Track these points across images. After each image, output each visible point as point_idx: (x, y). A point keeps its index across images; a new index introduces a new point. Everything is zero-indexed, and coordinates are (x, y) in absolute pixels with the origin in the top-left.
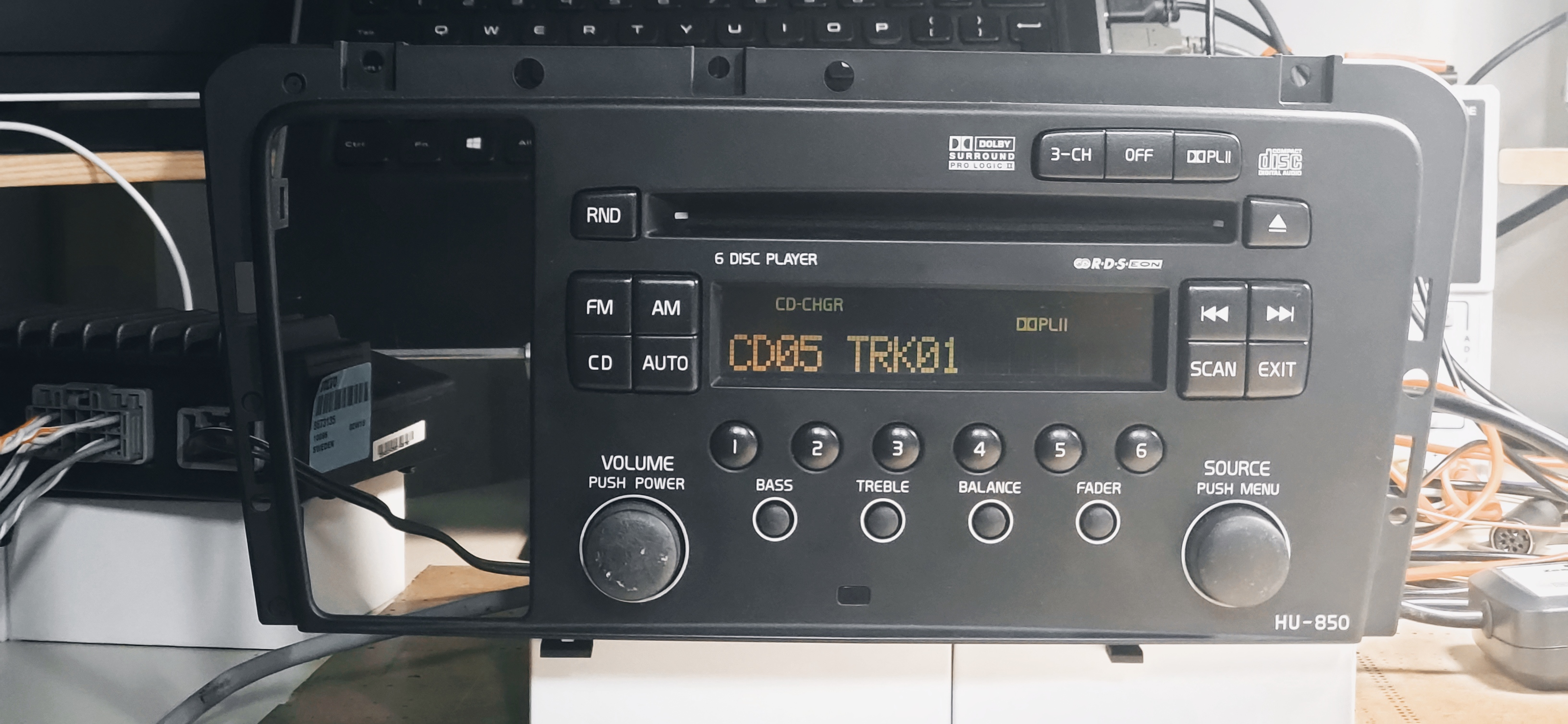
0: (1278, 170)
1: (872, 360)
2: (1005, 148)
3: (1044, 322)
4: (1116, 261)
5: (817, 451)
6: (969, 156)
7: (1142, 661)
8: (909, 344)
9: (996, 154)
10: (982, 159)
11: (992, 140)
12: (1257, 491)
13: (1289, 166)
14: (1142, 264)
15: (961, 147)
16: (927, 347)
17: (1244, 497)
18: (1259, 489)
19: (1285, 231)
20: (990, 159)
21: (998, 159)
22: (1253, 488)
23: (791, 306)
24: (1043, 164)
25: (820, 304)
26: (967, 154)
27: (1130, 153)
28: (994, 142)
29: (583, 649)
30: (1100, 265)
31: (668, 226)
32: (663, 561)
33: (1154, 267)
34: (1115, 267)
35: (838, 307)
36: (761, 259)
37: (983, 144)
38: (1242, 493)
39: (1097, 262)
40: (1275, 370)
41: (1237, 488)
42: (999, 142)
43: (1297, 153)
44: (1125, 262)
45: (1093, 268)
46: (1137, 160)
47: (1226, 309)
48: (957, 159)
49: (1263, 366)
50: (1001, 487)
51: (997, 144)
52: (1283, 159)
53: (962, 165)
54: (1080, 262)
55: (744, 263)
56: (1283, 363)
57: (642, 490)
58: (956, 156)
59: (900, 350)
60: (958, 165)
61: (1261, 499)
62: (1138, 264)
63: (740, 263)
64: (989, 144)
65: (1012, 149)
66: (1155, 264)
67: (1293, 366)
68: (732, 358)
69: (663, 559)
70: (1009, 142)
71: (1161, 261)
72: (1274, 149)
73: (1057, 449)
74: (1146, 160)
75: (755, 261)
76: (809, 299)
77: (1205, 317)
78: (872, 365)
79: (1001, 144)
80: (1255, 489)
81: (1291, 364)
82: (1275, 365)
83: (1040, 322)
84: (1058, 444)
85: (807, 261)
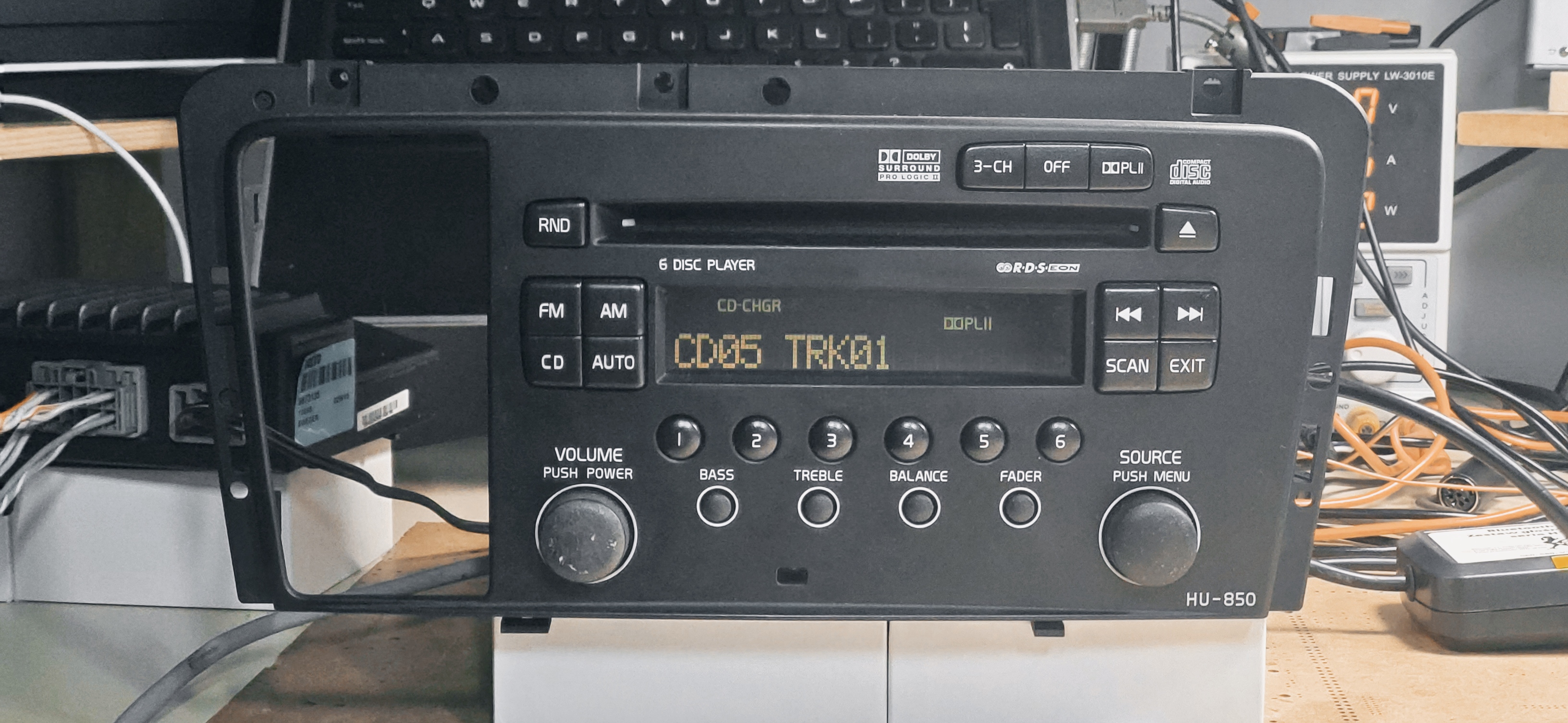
0: (1188, 180)
1: (809, 357)
2: (931, 160)
3: (969, 322)
4: (1037, 265)
5: (756, 443)
6: (897, 168)
7: (1063, 635)
8: (843, 343)
9: (923, 166)
10: (909, 171)
11: (919, 153)
12: (1170, 478)
13: (1199, 176)
14: (1061, 268)
15: (890, 160)
16: (860, 345)
17: (1158, 484)
18: (1171, 476)
19: (1194, 237)
20: (917, 171)
21: (925, 171)
22: (1165, 476)
23: (732, 308)
24: (967, 176)
25: (759, 306)
26: (895, 166)
27: (1049, 165)
28: (921, 154)
29: (541, 625)
30: (1021, 269)
31: (615, 234)
32: (613, 547)
33: (1072, 270)
34: (1035, 270)
35: (776, 308)
36: (703, 264)
37: (910, 157)
38: (1155, 480)
39: (1018, 266)
40: (1185, 366)
41: (1150, 476)
42: (925, 154)
43: (1206, 163)
44: (1045, 266)
45: (1014, 271)
46: (1055, 171)
47: (1139, 311)
48: (886, 171)
49: (1174, 363)
50: (930, 476)
51: (923, 157)
52: (1192, 169)
53: (891, 177)
54: (1002, 266)
55: (687, 269)
56: (1193, 360)
57: (593, 480)
58: (885, 168)
59: (835, 347)
60: (887, 177)
61: (1174, 485)
62: (1057, 268)
63: (683, 269)
64: (916, 157)
65: (938, 161)
66: (1074, 268)
67: (1202, 362)
68: (677, 355)
69: (611, 545)
70: (935, 154)
71: (1078, 265)
72: (1184, 161)
73: (981, 441)
74: (1063, 171)
75: (697, 267)
76: (749, 300)
77: (1119, 317)
78: (809, 362)
79: (927, 157)
80: (1168, 476)
81: (1200, 360)
82: (1185, 362)
83: (966, 320)
84: (981, 436)
85: (746, 267)
